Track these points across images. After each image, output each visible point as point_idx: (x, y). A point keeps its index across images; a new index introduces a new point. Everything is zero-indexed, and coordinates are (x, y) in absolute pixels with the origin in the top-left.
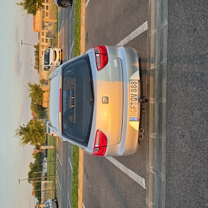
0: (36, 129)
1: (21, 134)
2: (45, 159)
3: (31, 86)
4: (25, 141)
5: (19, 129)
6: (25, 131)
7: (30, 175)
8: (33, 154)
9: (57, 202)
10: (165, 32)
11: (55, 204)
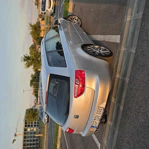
0: (35, 58)
1: (25, 60)
3: (31, 25)
4: (27, 66)
5: (23, 57)
6: (27, 58)
7: (32, 82)
10: (132, 58)
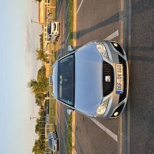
0: (42, 82)
2: (47, 115)
8: (39, 113)
9: (56, 133)
11: (55, 135)
